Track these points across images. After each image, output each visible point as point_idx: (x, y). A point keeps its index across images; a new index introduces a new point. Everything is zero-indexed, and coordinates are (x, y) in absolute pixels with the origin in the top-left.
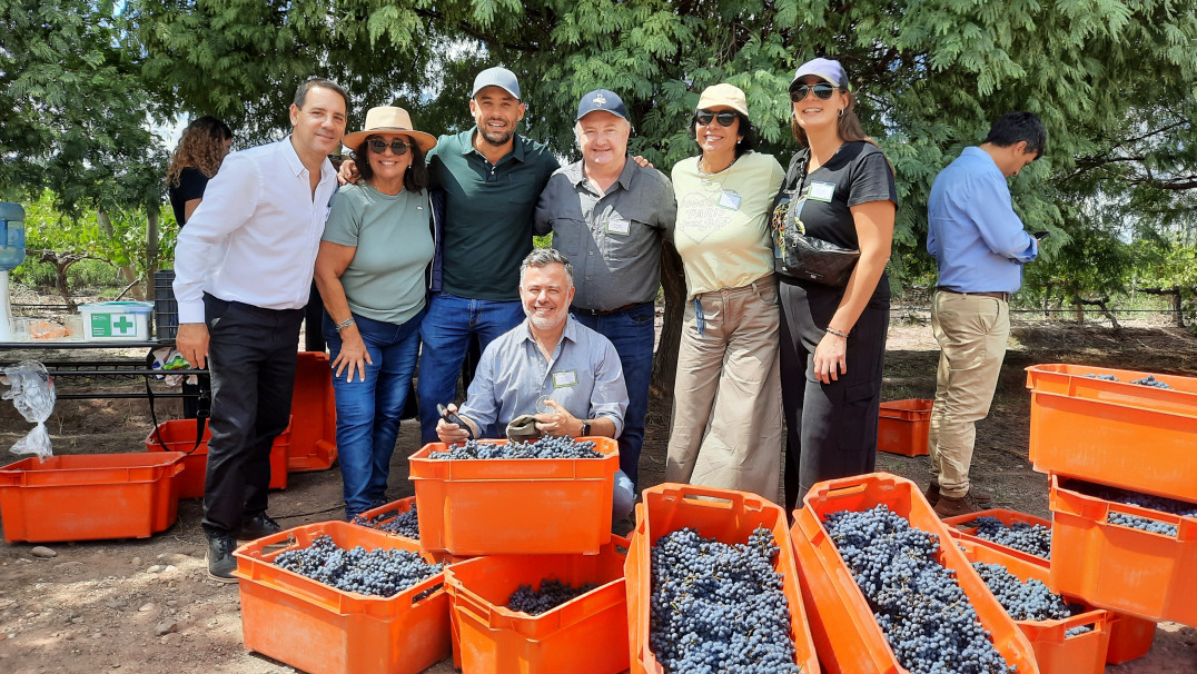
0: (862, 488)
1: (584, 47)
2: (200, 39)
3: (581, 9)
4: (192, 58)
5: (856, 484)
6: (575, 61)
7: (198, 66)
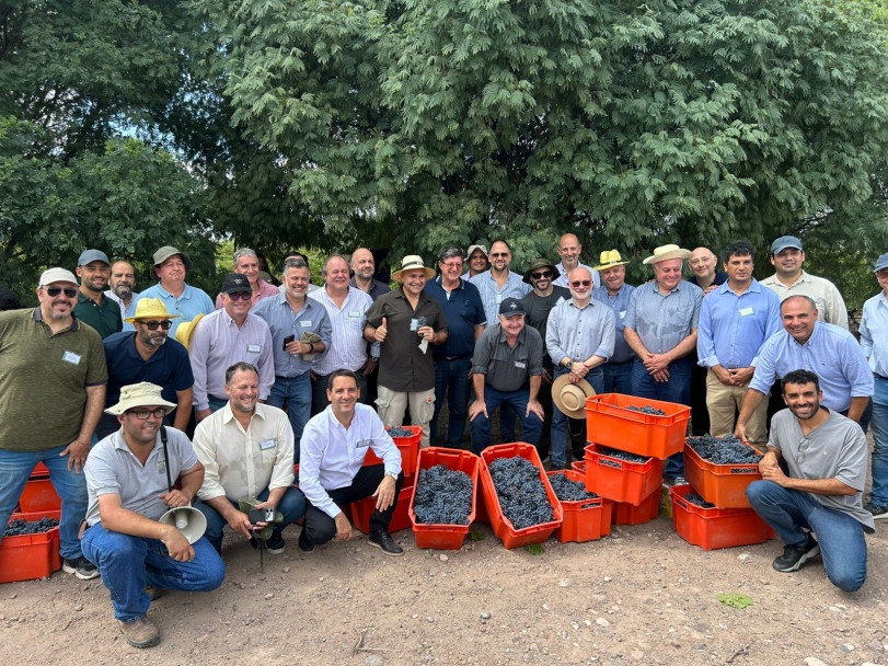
0: (512, 449)
1: (435, 220)
2: (243, 207)
3: (432, 201)
4: (240, 218)
5: (508, 447)
6: (430, 227)
7: (244, 222)
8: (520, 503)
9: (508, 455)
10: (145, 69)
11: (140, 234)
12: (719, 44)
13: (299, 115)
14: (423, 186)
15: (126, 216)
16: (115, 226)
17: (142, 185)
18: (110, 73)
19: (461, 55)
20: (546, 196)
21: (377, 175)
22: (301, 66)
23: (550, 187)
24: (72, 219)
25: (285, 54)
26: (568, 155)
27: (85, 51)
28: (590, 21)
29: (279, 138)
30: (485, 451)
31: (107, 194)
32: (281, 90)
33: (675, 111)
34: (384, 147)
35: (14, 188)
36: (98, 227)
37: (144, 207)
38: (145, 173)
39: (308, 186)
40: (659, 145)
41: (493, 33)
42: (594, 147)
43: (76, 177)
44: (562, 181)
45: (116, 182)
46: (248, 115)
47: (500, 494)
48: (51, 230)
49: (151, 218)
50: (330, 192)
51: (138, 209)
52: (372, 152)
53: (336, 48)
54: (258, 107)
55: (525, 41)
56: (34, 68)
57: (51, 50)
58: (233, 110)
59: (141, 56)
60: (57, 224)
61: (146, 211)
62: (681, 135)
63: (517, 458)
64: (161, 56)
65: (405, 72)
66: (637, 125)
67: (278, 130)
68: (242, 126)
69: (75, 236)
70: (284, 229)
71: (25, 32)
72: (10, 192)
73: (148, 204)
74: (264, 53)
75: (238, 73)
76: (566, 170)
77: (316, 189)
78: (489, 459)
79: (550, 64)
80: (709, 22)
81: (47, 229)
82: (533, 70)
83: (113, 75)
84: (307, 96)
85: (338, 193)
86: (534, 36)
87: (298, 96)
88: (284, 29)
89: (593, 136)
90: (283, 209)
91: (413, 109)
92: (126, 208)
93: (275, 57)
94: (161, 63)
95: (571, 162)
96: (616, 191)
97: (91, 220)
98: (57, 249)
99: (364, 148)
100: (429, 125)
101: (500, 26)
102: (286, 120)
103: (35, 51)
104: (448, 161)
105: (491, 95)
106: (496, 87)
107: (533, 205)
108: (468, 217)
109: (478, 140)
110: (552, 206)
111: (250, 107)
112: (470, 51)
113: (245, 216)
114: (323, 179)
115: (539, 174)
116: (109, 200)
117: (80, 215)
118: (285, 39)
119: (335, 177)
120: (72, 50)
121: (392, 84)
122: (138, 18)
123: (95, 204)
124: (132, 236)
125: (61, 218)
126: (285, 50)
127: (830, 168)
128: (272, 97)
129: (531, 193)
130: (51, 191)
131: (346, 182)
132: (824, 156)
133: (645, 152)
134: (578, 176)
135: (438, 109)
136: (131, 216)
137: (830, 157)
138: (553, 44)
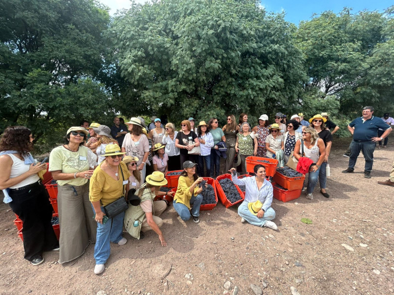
8: (231, 194)
9: (224, 178)
10: (90, 56)
11: (93, 111)
12: (270, 53)
13: (144, 72)
14: (181, 96)
15: (87, 105)
16: (83, 109)
17: (92, 94)
18: (77, 56)
19: (199, 50)
20: (219, 98)
21: (169, 91)
22: (144, 55)
23: (220, 95)
24: (67, 106)
25: (138, 51)
26: (226, 86)
27: (67, 47)
28: (237, 42)
29: (138, 80)
30: (217, 177)
31: (80, 97)
32: (137, 64)
33: (258, 72)
34: (172, 82)
35: (43, 95)
36: (77, 109)
37: (94, 102)
38: (93, 90)
39: (147, 96)
40: (254, 82)
41: (210, 43)
42: (234, 83)
43: (67, 92)
44: (224, 93)
45: (83, 93)
46: (126, 73)
47: (225, 192)
48: (60, 110)
49: (96, 106)
50: (154, 98)
51: (92, 102)
52: (168, 84)
53: (155, 49)
54: (130, 70)
55: (218, 47)
56: (47, 53)
57: (53, 46)
58: (121, 71)
59: (88, 51)
60: (62, 108)
61: (94, 103)
62: (261, 79)
63: (226, 179)
64: (95, 52)
65: (178, 57)
66: (246, 77)
67: (137, 78)
68: (125, 77)
69: (69, 112)
70: (137, 110)
71: (42, 40)
72: (41, 96)
73: (95, 101)
74: (130, 51)
75: (122, 58)
76: (225, 90)
77: (149, 97)
78: (219, 180)
79: (225, 55)
80: (266, 46)
81: (58, 110)
82: (220, 57)
83: (78, 57)
84: (146, 66)
85: (156, 98)
86: (221, 46)
87: (143, 66)
88: (138, 42)
89: (234, 80)
90: (137, 104)
91: (182, 69)
92: (87, 103)
93: (134, 52)
94: (95, 54)
95: (227, 88)
96: (242, 96)
97: (75, 107)
98: (63, 117)
99: (164, 83)
100: (187, 75)
101: (212, 41)
102: (139, 74)
103: (47, 47)
104: (191, 87)
105: (208, 64)
106: (209, 62)
107: (215, 101)
108: (195, 105)
109: (201, 80)
110: (220, 101)
111: (127, 70)
112: (202, 49)
113: (125, 107)
114: (151, 94)
115: (217, 91)
116: (81, 99)
117: (70, 105)
118: (138, 46)
119: (155, 93)
120: (62, 47)
121: (175, 61)
122: (86, 37)
123: (76, 101)
124: (90, 112)
125: (63, 106)
126: (138, 49)
127: (288, 91)
128: (134, 66)
129: (214, 97)
130: (58, 96)
131: (158, 94)
132: (287, 88)
133: (249, 84)
134: (229, 92)
135: (190, 69)
136: (89, 105)
137: (289, 88)
138: (226, 49)
